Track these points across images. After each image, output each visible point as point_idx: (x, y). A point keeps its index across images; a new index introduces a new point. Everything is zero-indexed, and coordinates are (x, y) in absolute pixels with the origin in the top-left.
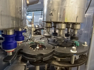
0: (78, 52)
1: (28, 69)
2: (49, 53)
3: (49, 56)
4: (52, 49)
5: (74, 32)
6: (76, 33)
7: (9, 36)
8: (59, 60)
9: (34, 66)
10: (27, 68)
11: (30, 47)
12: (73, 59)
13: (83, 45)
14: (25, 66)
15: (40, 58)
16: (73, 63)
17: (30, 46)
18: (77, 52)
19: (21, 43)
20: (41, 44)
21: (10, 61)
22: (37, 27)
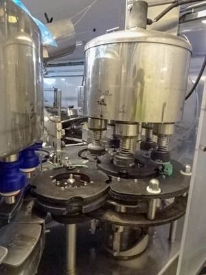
0: (164, 193)
1: (49, 231)
2: (96, 194)
3: (97, 202)
4: (104, 183)
5: (159, 141)
6: (164, 143)
7: (10, 163)
8: (123, 209)
9: (63, 225)
10: (47, 229)
11: (53, 179)
12: (152, 208)
13: (182, 172)
14: (42, 224)
15: (75, 206)
16: (153, 216)
17: (52, 177)
18: (161, 191)
19: (31, 172)
20: (78, 171)
21: (10, 214)
22: (72, 114)
